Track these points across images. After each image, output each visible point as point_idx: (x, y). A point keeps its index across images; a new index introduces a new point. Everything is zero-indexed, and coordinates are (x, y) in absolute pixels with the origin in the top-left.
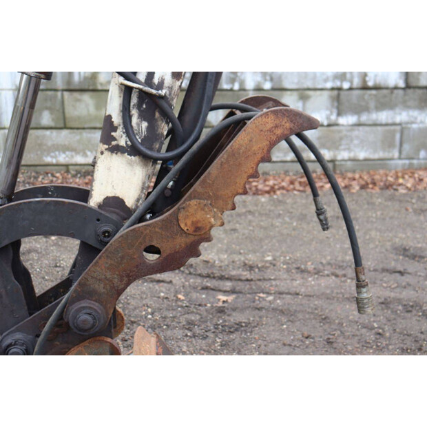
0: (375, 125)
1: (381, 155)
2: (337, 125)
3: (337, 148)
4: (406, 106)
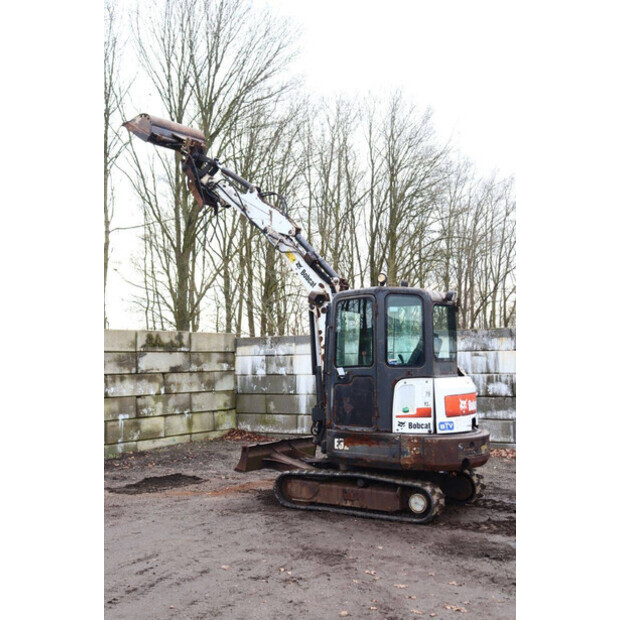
0: (496, 419)
1: (502, 439)
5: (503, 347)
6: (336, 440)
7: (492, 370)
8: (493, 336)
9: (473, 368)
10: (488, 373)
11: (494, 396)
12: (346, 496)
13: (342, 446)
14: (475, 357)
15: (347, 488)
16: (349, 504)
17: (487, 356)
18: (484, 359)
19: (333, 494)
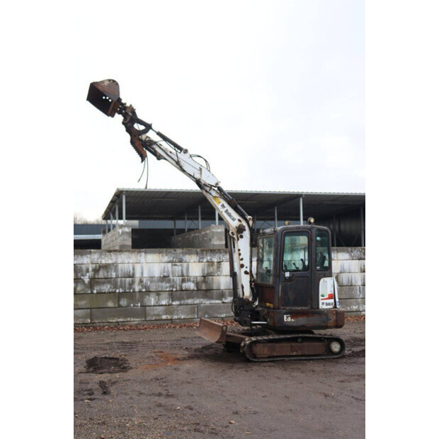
0: (187, 305)
1: (190, 316)
2: (172, 305)
3: (173, 314)
4: (199, 298)
5: (192, 261)
6: (285, 316)
7: (185, 274)
8: (186, 254)
9: (173, 273)
10: (182, 276)
11: (186, 290)
12: (292, 349)
13: (289, 319)
14: (174, 267)
15: (293, 344)
16: (295, 353)
17: (182, 266)
18: (180, 268)
19: (285, 349)
